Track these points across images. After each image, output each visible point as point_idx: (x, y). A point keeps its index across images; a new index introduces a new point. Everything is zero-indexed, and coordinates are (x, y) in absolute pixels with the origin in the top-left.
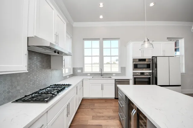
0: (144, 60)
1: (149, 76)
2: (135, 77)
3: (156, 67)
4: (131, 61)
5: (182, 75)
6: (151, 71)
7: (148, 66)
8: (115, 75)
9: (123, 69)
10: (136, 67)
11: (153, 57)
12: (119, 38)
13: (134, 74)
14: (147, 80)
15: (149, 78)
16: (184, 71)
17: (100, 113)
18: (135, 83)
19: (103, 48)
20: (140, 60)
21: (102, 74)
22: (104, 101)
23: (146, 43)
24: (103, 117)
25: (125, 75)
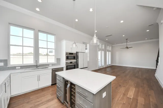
0: (72, 54)
1: (75, 64)
2: (67, 65)
3: (78, 58)
4: (65, 54)
5: (88, 62)
6: (75, 61)
7: (74, 58)
8: (51, 65)
9: (58, 60)
10: (67, 58)
11: (76, 52)
12: (55, 35)
13: (67, 63)
14: (73, 66)
15: (75, 65)
16: (88, 60)
17: (39, 102)
18: (67, 69)
19: (38, 40)
20: (70, 54)
21: (37, 66)
22: (41, 91)
23: (74, 44)
24: (42, 103)
25: (60, 64)
